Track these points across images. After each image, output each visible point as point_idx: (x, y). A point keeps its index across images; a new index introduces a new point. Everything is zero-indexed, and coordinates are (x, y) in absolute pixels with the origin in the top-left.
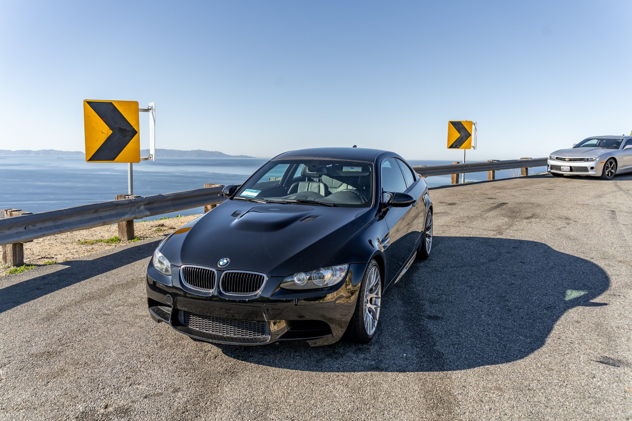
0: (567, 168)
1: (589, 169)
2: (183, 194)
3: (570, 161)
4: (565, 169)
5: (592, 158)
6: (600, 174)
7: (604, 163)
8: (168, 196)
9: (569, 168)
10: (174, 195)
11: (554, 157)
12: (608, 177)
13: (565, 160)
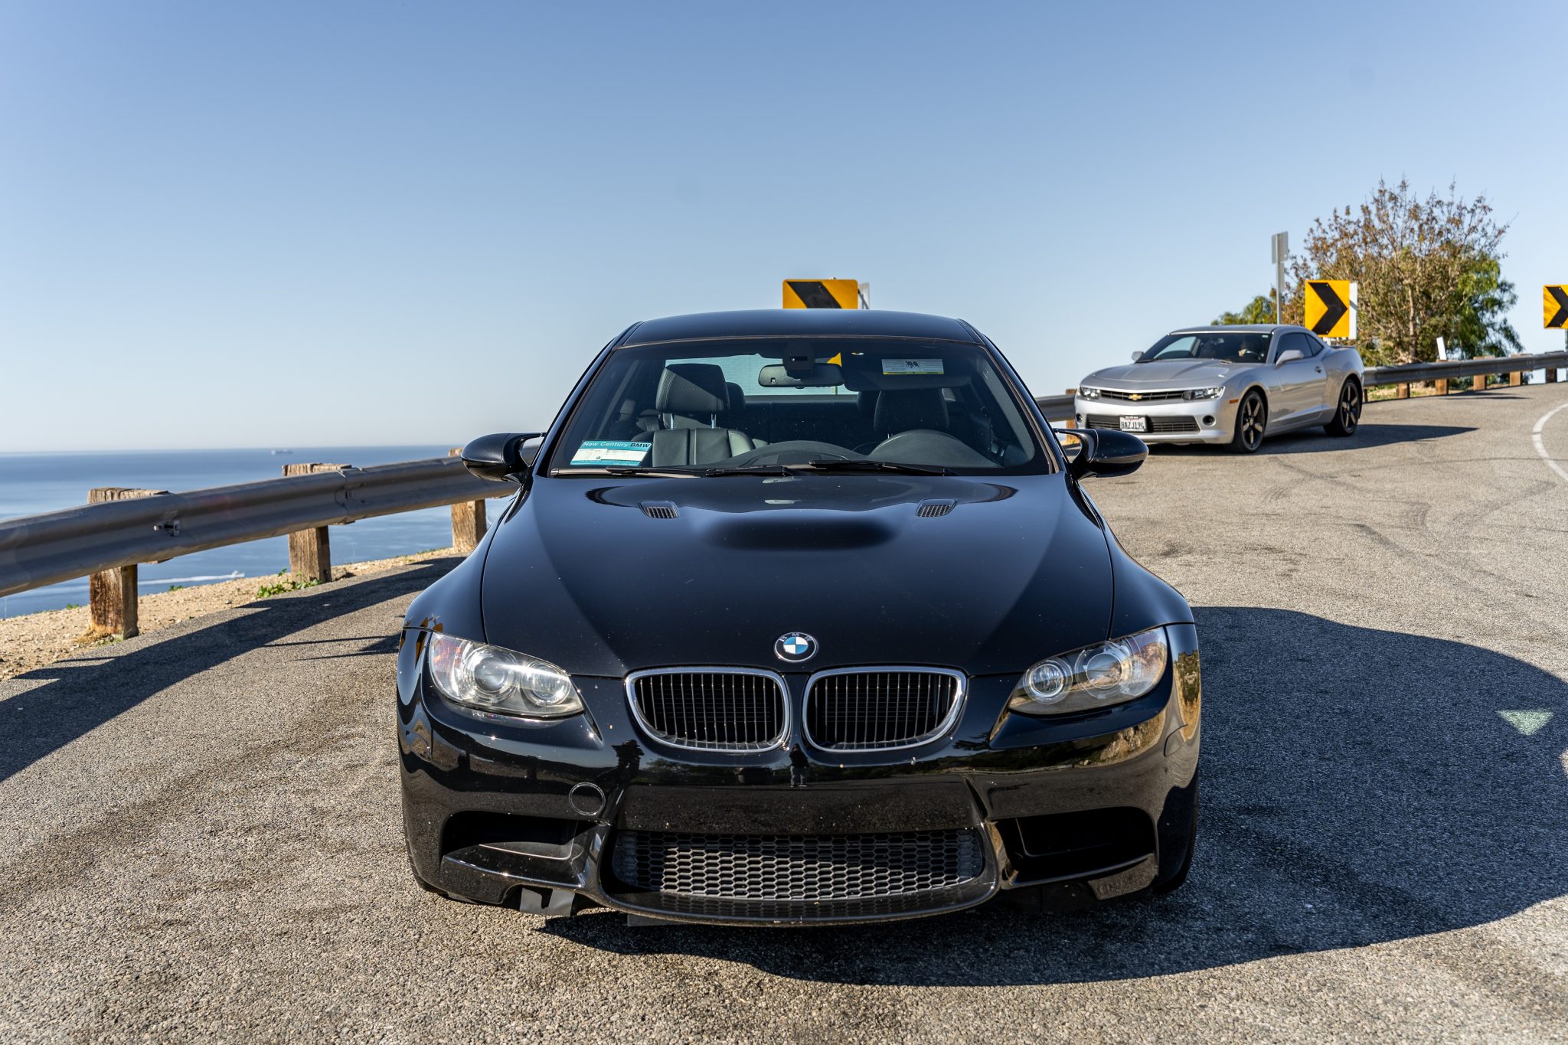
0: (1137, 421)
1: (1200, 423)
2: (53, 522)
3: (1143, 399)
4: (1131, 426)
5: (1204, 391)
6: (1227, 436)
7: (1237, 405)
8: (12, 530)
9: (1143, 421)
10: (29, 527)
11: (1091, 390)
12: (1248, 447)
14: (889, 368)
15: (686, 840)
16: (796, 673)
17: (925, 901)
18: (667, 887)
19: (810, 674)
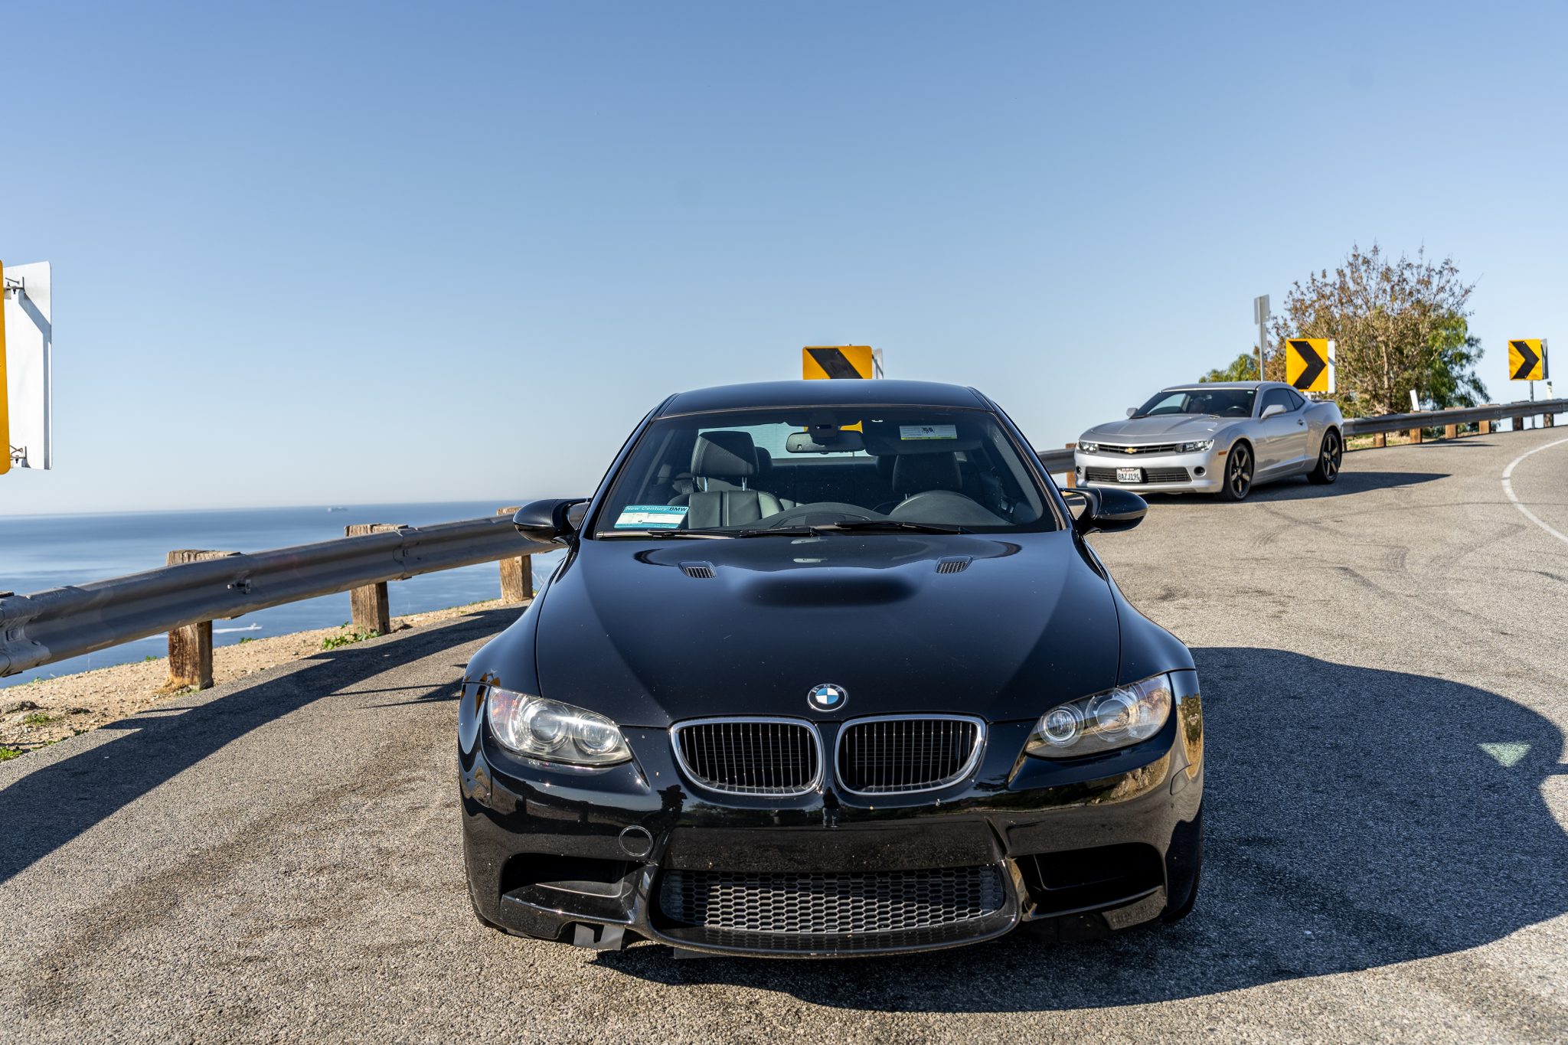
0: (1133, 473)
1: (1191, 473)
2: (135, 584)
3: (1138, 452)
4: (1128, 477)
5: (1195, 444)
6: (1217, 486)
7: (1226, 456)
8: (98, 591)
9: (1138, 472)
10: (114, 588)
11: (1090, 445)
12: (1237, 495)
13: (1126, 450)
14: (907, 434)
15: (730, 878)
16: (827, 721)
17: (950, 933)
18: (710, 922)
19: (841, 723)
